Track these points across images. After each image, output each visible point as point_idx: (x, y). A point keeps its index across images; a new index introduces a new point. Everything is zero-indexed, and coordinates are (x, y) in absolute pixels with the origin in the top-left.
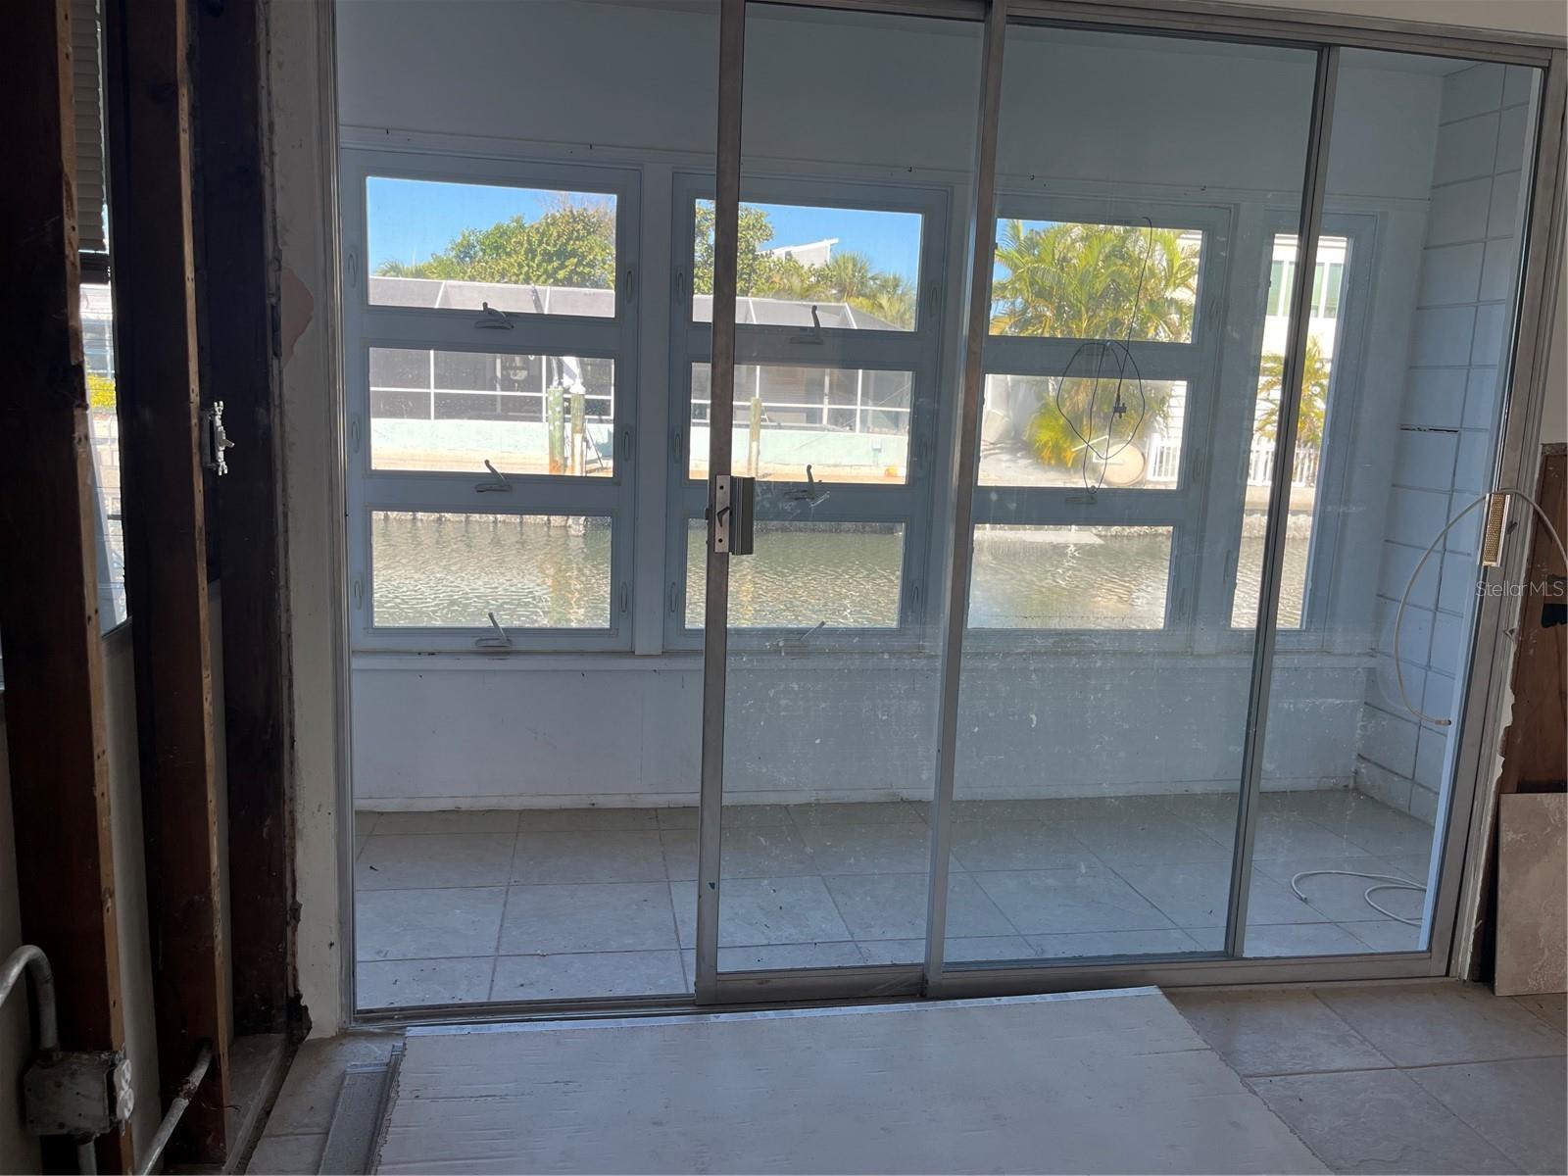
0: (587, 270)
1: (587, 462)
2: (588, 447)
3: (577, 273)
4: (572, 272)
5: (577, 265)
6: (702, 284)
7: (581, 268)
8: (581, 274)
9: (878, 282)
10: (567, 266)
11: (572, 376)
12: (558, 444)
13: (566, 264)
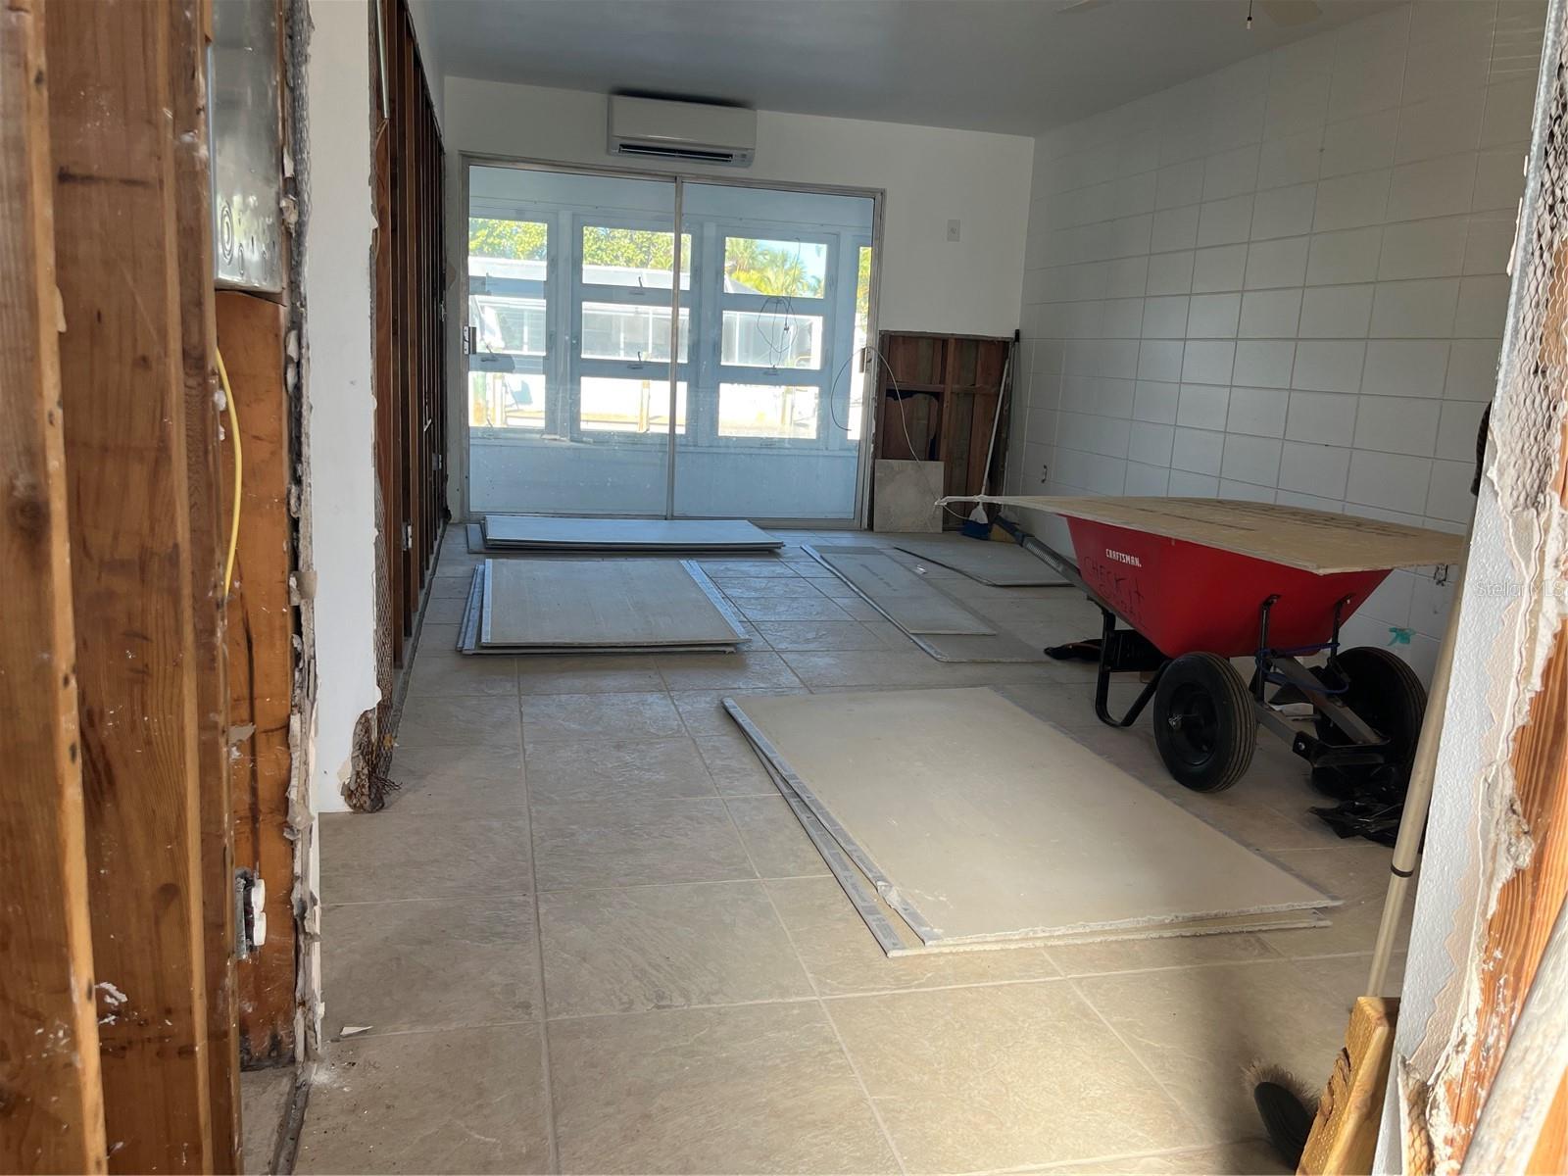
0: (497, 241)
1: (506, 406)
2: (506, 392)
3: (487, 244)
4: (484, 242)
5: (488, 236)
6: (604, 256)
7: (492, 239)
8: (492, 245)
9: (767, 257)
10: (478, 237)
11: (492, 333)
12: (480, 389)
13: (478, 234)
